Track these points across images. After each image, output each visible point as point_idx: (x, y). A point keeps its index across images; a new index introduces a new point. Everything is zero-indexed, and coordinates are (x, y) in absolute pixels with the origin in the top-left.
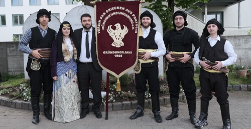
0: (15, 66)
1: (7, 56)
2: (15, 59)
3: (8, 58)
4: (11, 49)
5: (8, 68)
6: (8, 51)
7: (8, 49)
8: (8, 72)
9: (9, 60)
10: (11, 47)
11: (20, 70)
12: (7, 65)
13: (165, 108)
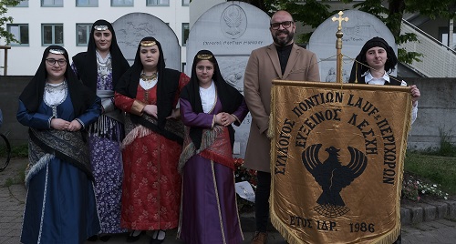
13: (418, 232)
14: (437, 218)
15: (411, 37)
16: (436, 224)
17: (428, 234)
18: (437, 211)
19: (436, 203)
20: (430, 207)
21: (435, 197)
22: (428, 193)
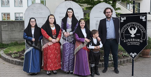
0: (7, 37)
1: (1, 31)
2: (7, 33)
3: (2, 32)
4: (5, 26)
5: (2, 39)
6: (2, 27)
7: (2, 26)
8: (2, 41)
9: (3, 34)
10: (4, 25)
11: (11, 40)
12: (1, 37)
13: (122, 66)
14: (127, 62)
15: (119, 9)
16: (127, 64)
17: (125, 66)
18: (127, 60)
19: (127, 58)
20: (125, 59)
21: (127, 57)
22: (125, 55)
